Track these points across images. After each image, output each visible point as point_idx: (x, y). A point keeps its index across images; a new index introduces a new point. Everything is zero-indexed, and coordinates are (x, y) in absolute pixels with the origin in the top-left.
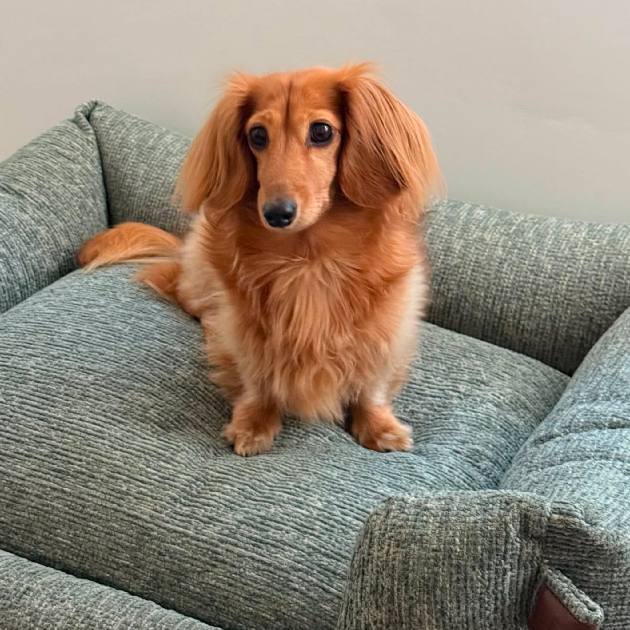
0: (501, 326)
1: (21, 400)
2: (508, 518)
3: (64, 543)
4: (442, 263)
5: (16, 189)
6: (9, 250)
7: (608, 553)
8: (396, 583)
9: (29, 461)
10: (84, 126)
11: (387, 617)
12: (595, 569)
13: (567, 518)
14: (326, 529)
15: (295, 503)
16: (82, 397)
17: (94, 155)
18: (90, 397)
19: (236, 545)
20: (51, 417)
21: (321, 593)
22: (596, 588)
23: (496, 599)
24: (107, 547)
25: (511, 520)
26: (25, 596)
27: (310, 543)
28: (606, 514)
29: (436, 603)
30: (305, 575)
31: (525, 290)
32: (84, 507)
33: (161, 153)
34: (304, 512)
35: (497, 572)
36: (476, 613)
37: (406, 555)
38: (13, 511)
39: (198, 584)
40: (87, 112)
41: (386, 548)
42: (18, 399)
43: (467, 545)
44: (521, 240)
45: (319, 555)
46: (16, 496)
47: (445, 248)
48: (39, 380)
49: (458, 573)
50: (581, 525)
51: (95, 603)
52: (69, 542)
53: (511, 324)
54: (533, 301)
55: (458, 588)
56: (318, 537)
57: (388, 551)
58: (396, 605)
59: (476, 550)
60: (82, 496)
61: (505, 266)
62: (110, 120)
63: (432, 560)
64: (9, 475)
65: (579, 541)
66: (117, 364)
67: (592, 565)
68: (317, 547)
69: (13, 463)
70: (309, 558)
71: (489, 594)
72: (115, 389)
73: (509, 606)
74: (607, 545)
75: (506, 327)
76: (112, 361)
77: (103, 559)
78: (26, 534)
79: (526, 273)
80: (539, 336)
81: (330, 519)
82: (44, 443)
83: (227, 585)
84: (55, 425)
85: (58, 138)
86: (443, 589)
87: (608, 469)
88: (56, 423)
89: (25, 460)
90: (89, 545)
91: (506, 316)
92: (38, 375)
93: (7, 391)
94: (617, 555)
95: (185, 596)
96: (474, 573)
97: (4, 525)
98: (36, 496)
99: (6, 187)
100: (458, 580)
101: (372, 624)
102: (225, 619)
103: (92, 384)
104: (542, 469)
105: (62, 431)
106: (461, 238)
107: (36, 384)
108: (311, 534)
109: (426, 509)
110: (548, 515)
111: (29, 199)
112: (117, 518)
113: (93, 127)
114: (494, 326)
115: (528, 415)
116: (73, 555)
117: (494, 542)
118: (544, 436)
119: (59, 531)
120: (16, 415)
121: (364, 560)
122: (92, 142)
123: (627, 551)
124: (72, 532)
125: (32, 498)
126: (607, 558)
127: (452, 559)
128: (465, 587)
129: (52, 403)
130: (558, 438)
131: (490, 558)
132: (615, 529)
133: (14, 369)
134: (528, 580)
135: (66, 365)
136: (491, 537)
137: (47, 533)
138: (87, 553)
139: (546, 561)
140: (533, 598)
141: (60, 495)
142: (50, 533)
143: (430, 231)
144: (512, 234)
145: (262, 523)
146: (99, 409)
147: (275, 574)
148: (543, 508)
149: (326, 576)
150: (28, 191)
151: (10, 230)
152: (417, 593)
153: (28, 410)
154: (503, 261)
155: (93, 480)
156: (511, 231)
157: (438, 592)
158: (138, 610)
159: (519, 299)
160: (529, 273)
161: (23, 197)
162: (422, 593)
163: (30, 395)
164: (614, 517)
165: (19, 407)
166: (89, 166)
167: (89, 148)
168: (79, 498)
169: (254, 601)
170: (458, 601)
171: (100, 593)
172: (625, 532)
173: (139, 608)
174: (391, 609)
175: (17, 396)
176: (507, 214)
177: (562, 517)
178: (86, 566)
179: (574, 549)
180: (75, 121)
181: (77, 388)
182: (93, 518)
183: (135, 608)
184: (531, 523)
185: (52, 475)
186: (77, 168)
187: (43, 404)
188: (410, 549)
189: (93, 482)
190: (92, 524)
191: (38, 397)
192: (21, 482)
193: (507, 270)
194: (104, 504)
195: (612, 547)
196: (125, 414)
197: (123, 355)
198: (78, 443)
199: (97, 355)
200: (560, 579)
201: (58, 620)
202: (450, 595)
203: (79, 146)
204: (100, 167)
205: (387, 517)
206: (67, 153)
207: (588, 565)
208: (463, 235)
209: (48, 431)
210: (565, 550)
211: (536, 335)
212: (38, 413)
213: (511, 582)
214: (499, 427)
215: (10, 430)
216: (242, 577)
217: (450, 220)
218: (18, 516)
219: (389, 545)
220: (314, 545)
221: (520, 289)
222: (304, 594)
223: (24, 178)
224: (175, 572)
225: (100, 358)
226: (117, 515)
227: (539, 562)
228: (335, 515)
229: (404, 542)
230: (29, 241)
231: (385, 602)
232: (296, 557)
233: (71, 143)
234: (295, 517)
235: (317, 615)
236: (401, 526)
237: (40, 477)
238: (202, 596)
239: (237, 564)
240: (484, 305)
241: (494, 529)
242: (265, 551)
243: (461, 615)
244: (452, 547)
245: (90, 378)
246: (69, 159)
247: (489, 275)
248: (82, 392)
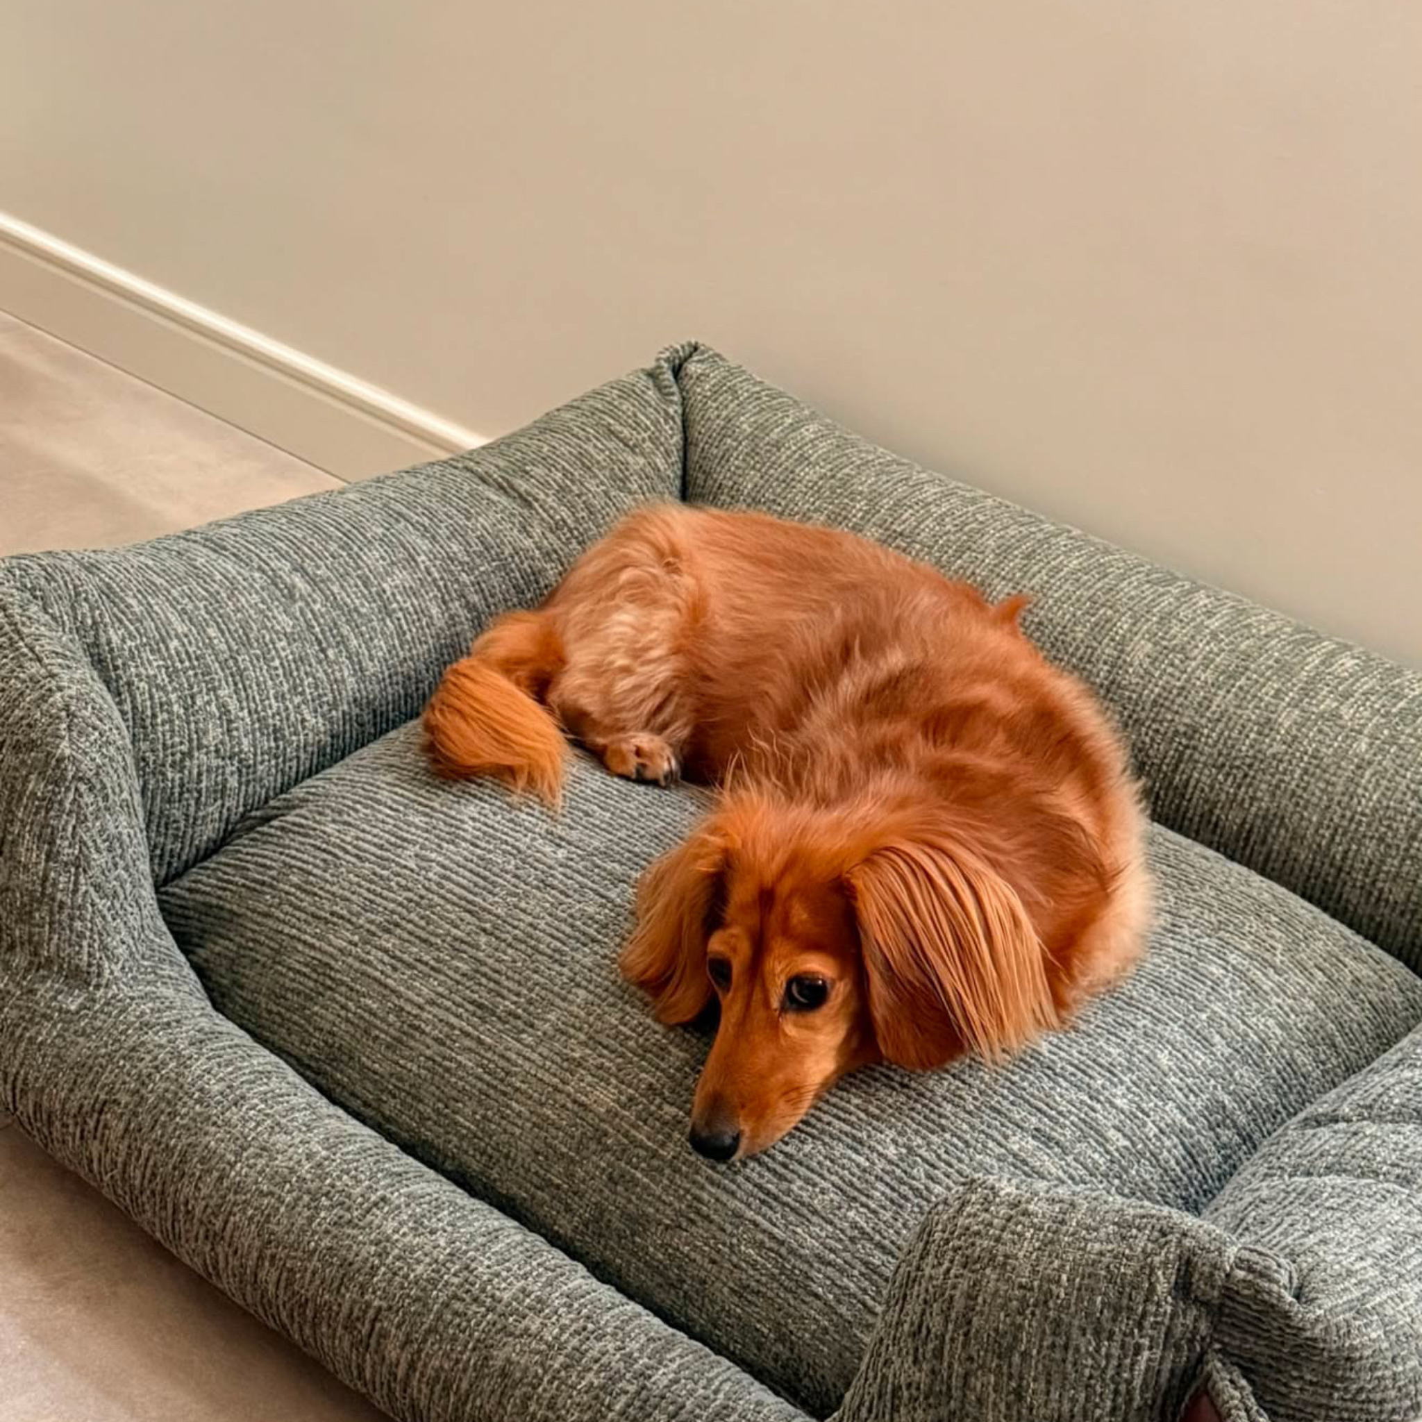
0: (1340, 884)
1: (443, 871)
2: (1157, 1259)
3: (465, 1127)
4: (1252, 746)
5: (522, 490)
6: (486, 600)
7: (1325, 1354)
8: (950, 1327)
9: (435, 979)
10: (666, 387)
11: (928, 1381)
12: (1302, 1378)
13: (1259, 1281)
14: (892, 1201)
15: (849, 1141)
16: (541, 885)
17: (672, 441)
18: (553, 888)
19: (733, 1194)
20: (484, 909)
21: (859, 1310)
22: (1301, 1411)
23: (1116, 1392)
24: (532, 1147)
25: (1161, 1262)
26: (374, 1210)
27: (857, 1219)
28: (1339, 1288)
29: (1010, 1377)
30: (838, 1274)
31: (1395, 825)
32: (507, 1074)
33: (789, 457)
34: (861, 1160)
35: (1123, 1347)
36: (1076, 1409)
37: (975, 1285)
38: (396, 1058)
39: (661, 1246)
40: (677, 361)
41: (946, 1264)
42: (438, 869)
43: (1079, 1289)
44: (1408, 731)
45: (868, 1245)
46: (404, 1033)
47: (1262, 721)
48: (478, 842)
49: (1054, 1334)
50: (1280, 1297)
51: (484, 1245)
52: (472, 1127)
53: (1358, 884)
54: (1407, 850)
55: (1052, 1360)
56: (874, 1212)
57: (948, 1270)
58: (945, 1364)
59: (1092, 1301)
60: (508, 1054)
61: (1367, 774)
62: (712, 382)
63: (1015, 1303)
64: (399, 996)
65: (1275, 1324)
66: (610, 837)
67: (1295, 1369)
68: (868, 1230)
69: (410, 977)
70: (850, 1246)
71: (1103, 1380)
72: (597, 878)
73: (1139, 1409)
74: (1325, 1341)
75: (1347, 888)
76: (604, 830)
77: (523, 1166)
78: (409, 1100)
79: (1405, 794)
80: (1408, 917)
81: (905, 1183)
82: (465, 952)
83: (707, 1260)
84: (488, 926)
85: (616, 403)
86: (1025, 1355)
87: (1395, 1204)
88: (490, 921)
89: (430, 976)
90: (505, 1137)
91: (1352, 867)
92: (478, 833)
93: (423, 852)
94: (1342, 1362)
95: (639, 1260)
96: (1083, 1339)
97: (377, 1077)
98: (436, 1039)
99: (505, 484)
100: (1053, 1346)
101: (904, 1387)
102: (696, 1316)
103: (561, 865)
104: (1290, 1176)
105: (497, 938)
106: (1296, 706)
107: (472, 848)
108: (863, 1205)
109: (1025, 1213)
110: (1228, 1268)
111: (540, 511)
112: (555, 1101)
113: (681, 390)
114: (1326, 882)
115: (1333, 1060)
116: (475, 1150)
117: (1126, 1295)
118: (1323, 1115)
119: (460, 1105)
120: (430, 896)
121: (909, 1276)
122: (673, 418)
123: (1361, 1358)
124: (482, 1112)
125: (429, 1041)
126: (1324, 1364)
127: (1049, 1309)
128: (1064, 1361)
129: (490, 887)
130: (1342, 1125)
131: (1114, 1320)
132: (1348, 1315)
133: (442, 816)
134: (1178, 1372)
135: (527, 824)
136: (1123, 1287)
137: (440, 1105)
138: (499, 1151)
139: (1217, 1346)
140: (1183, 1405)
141: (472, 1045)
142: (447, 1107)
143: (1242, 682)
144: (1395, 716)
145: (785, 1166)
146: (563, 911)
147: (789, 1262)
148: (1220, 1255)
149: (873, 1283)
150: (542, 496)
151: (494, 564)
152: (982, 1353)
153: (450, 891)
154: (1364, 765)
155: (530, 1030)
156: (1394, 710)
157: (1016, 1359)
158: (550, 1274)
159: (1381, 840)
160: (1409, 794)
161: (530, 506)
162: (990, 1355)
163: (459, 866)
164: (1356, 1293)
165: (438, 884)
166: (660, 462)
167: (667, 427)
168: (502, 1056)
169: (746, 1299)
170: (1049, 1382)
171: (496, 1230)
172: (1366, 1325)
173: (553, 1271)
174: (937, 1368)
175: (438, 863)
176: (1399, 673)
177: (1250, 1277)
178: (494, 1172)
179: (1266, 1335)
180: (652, 375)
181: (536, 869)
182: (518, 1095)
183: (546, 1269)
184: (1196, 1276)
185: (467, 1010)
186: (638, 463)
187: (476, 885)
188: (983, 1275)
189: (530, 1035)
190: (514, 1104)
191: (471, 871)
192: (415, 1011)
193: (1369, 782)
194: (539, 1075)
195: (1334, 1346)
196: (606, 926)
197: (623, 822)
198: (519, 964)
199: (581, 814)
200: (1232, 1381)
201: (418, 1262)
202: (1036, 1368)
203: (648, 423)
204: (680, 465)
205: (960, 1211)
206: (626, 432)
207: (1290, 1367)
208: (1301, 701)
209: (477, 934)
210: (1251, 1333)
211: (1402, 914)
212: (465, 899)
213: (1148, 1369)
214: (1274, 1071)
215: (417, 919)
216: (733, 1252)
217: (1284, 669)
218: (401, 1066)
219: (952, 1261)
220: (865, 1225)
221: (1385, 823)
222: (830, 1307)
223: (539, 471)
224: (630, 1218)
225: (583, 822)
226: (558, 1096)
227: (1205, 1346)
228: (914, 1178)
229: (975, 1262)
230: (524, 587)
231: (928, 1355)
232: (828, 1241)
233: (635, 415)
234: (843, 1167)
235: (846, 1348)
236: (978, 1233)
237: (447, 1009)
238: (665, 1267)
239: (729, 1228)
240: (1314, 841)
241: (1130, 1272)
242: (779, 1216)
243: (1050, 1407)
244: (1053, 1287)
245: (561, 854)
246: (626, 445)
247: (1333, 785)
248: (543, 877)
